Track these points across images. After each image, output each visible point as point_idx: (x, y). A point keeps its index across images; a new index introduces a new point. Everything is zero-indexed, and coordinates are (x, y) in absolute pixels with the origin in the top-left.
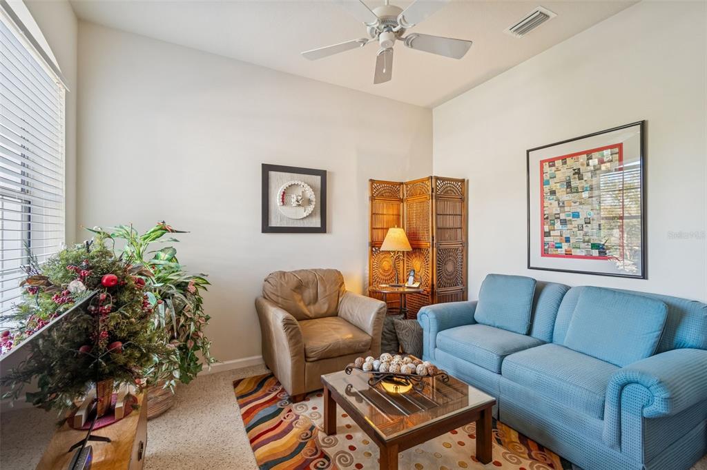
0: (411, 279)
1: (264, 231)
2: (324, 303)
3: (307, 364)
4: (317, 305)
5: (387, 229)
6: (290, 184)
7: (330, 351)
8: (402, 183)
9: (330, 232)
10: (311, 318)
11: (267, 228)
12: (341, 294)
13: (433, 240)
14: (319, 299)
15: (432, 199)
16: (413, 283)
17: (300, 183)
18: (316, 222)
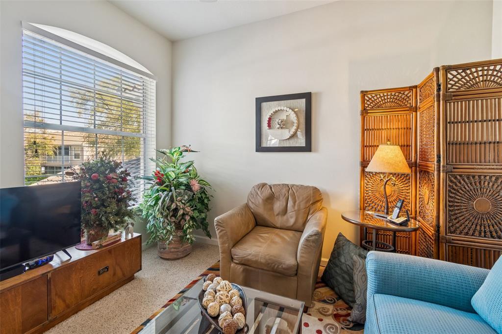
0: (396, 210)
1: (257, 151)
2: (291, 217)
3: (232, 265)
4: (285, 217)
5: (378, 146)
6: (274, 111)
7: (248, 260)
8: (416, 87)
9: (316, 151)
10: (277, 228)
11: (260, 148)
12: (311, 212)
13: (439, 161)
14: (288, 212)
15: (439, 101)
16: (398, 217)
17: (282, 108)
18: (301, 142)
